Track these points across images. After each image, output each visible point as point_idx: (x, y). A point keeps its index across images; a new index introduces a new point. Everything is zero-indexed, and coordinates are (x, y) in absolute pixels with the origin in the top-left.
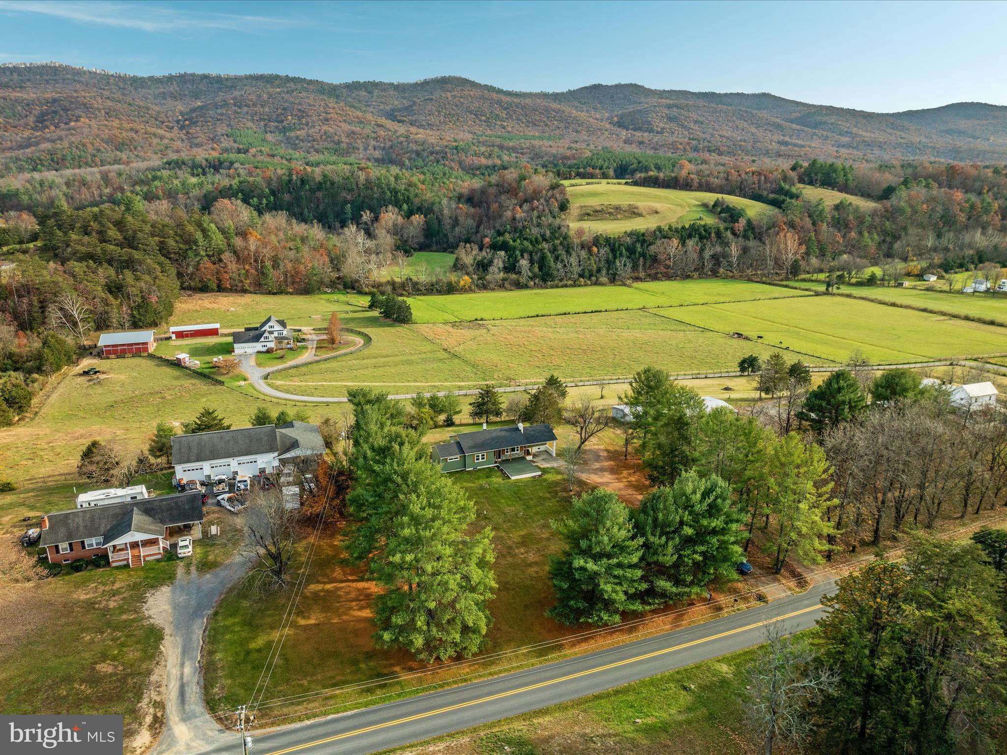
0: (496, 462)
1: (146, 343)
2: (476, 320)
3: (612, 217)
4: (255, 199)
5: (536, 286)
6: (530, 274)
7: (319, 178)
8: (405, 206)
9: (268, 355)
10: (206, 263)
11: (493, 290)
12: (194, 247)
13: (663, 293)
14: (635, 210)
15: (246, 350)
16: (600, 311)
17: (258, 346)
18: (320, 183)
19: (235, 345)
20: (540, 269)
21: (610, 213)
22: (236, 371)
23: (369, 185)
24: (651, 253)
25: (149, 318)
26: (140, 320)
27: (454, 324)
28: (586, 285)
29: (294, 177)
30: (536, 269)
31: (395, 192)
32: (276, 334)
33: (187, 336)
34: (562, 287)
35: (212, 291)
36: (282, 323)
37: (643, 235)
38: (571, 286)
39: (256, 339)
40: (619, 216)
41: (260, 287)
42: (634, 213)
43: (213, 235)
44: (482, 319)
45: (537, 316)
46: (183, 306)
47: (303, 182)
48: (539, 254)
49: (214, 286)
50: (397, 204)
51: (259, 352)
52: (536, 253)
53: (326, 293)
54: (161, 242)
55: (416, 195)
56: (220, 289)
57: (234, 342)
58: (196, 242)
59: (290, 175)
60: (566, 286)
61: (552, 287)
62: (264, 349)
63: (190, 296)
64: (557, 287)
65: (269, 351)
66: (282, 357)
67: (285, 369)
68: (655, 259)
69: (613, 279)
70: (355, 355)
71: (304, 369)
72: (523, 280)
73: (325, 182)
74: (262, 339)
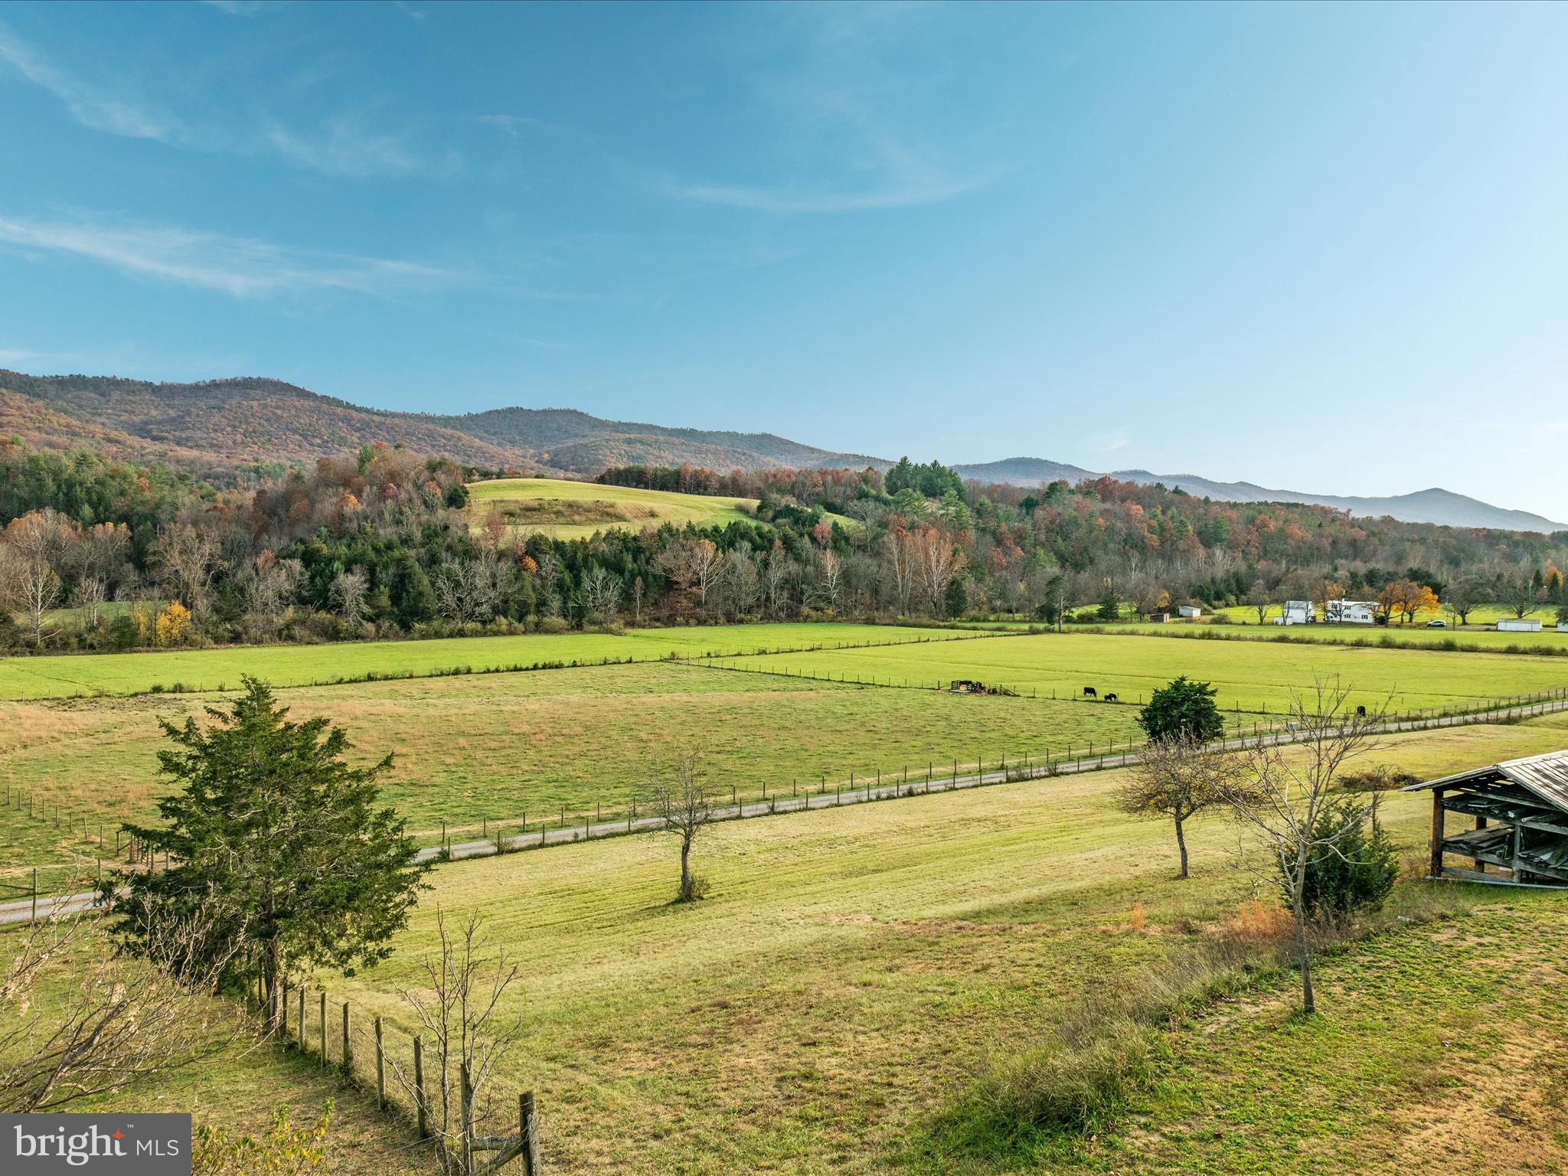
3: (561, 520)
5: (381, 636)
6: (366, 609)
8: (88, 511)
11: (258, 642)
13: (703, 640)
14: (609, 510)
20: (395, 599)
21: (558, 513)
24: (659, 571)
28: (511, 633)
30: (384, 601)
31: (68, 483)
34: (451, 636)
37: (635, 539)
38: (475, 634)
40: (576, 518)
42: (608, 514)
44: (177, 690)
45: (370, 678)
48: (392, 570)
50: (69, 507)
52: (386, 567)
55: (122, 493)
60: (461, 634)
61: (425, 636)
64: (438, 635)
68: (668, 585)
69: (578, 620)
72: (344, 624)
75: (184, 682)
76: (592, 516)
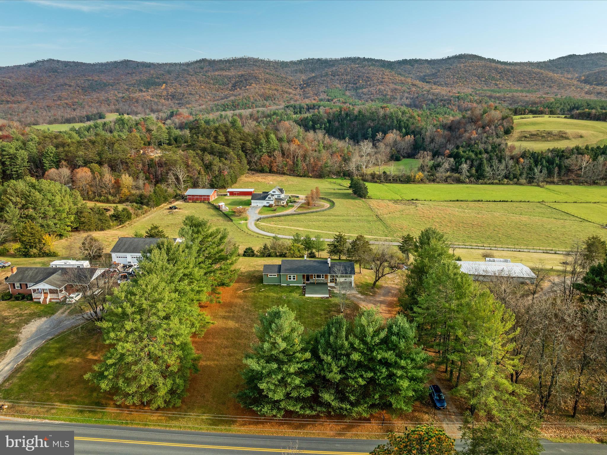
0: (304, 283)
1: (209, 196)
2: (413, 200)
3: (543, 139)
4: (318, 125)
5: (471, 182)
6: (468, 174)
7: (356, 112)
8: (404, 130)
9: (269, 208)
10: (265, 157)
11: (438, 183)
12: (260, 147)
13: (566, 193)
14: (564, 135)
15: (258, 204)
16: (507, 201)
17: (265, 203)
18: (356, 116)
19: (252, 201)
20: (477, 171)
21: (543, 137)
22: (244, 215)
23: (385, 117)
24: (566, 165)
25: (221, 183)
26: (216, 184)
27: (396, 201)
28: (508, 184)
29: (343, 113)
30: (474, 171)
31: (399, 121)
32: (276, 197)
33: (235, 194)
34: (489, 184)
35: (267, 172)
36: (281, 190)
37: (563, 151)
38: (497, 184)
39: (264, 198)
40: (549, 139)
41: (294, 172)
42: (562, 137)
43: (271, 141)
44: (417, 200)
45: (457, 201)
46: (246, 179)
47: (347, 115)
48: (478, 162)
49: (268, 170)
50: (399, 129)
51: (265, 206)
52: (476, 161)
53: (333, 178)
54: (243, 144)
55: (413, 124)
56: (271, 172)
57: (252, 199)
58: (261, 144)
59: (341, 111)
60: (492, 183)
61: (481, 184)
62: (268, 205)
63: (253, 174)
64: (486, 184)
65: (270, 206)
66: (275, 210)
67: (272, 217)
68: (569, 170)
69: (531, 181)
70: (318, 213)
71: (283, 218)
72: (462, 178)
73: (359, 115)
74: (267, 199)
75: (418, 198)
76: (556, 138)
